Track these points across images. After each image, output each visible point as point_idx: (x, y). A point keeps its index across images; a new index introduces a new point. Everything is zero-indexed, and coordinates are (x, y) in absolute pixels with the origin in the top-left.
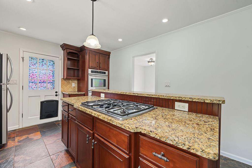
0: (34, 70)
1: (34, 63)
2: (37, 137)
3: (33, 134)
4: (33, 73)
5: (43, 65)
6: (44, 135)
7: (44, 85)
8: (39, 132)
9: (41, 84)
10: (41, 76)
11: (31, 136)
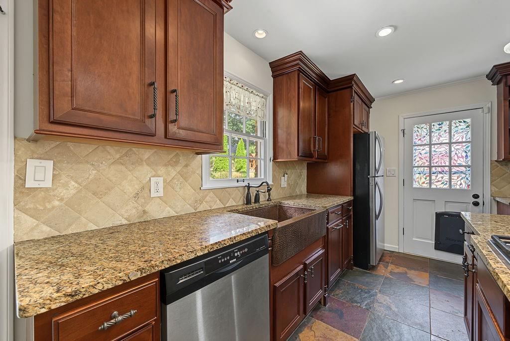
0: (423, 150)
1: (422, 136)
2: (421, 281)
3: (416, 273)
4: (420, 156)
5: (440, 136)
6: (436, 285)
7: (442, 178)
8: (428, 274)
9: (436, 176)
10: (438, 160)
11: (412, 274)
